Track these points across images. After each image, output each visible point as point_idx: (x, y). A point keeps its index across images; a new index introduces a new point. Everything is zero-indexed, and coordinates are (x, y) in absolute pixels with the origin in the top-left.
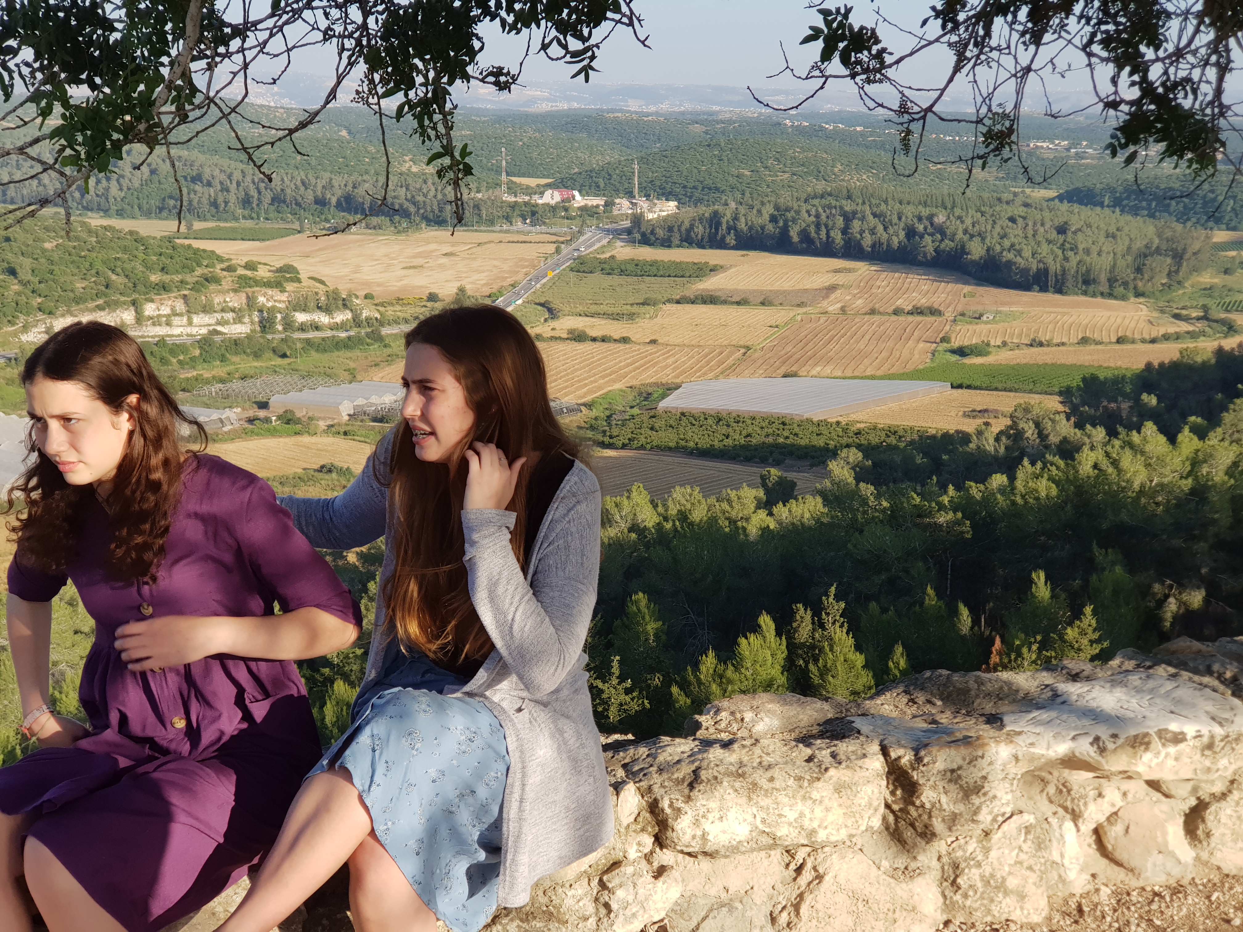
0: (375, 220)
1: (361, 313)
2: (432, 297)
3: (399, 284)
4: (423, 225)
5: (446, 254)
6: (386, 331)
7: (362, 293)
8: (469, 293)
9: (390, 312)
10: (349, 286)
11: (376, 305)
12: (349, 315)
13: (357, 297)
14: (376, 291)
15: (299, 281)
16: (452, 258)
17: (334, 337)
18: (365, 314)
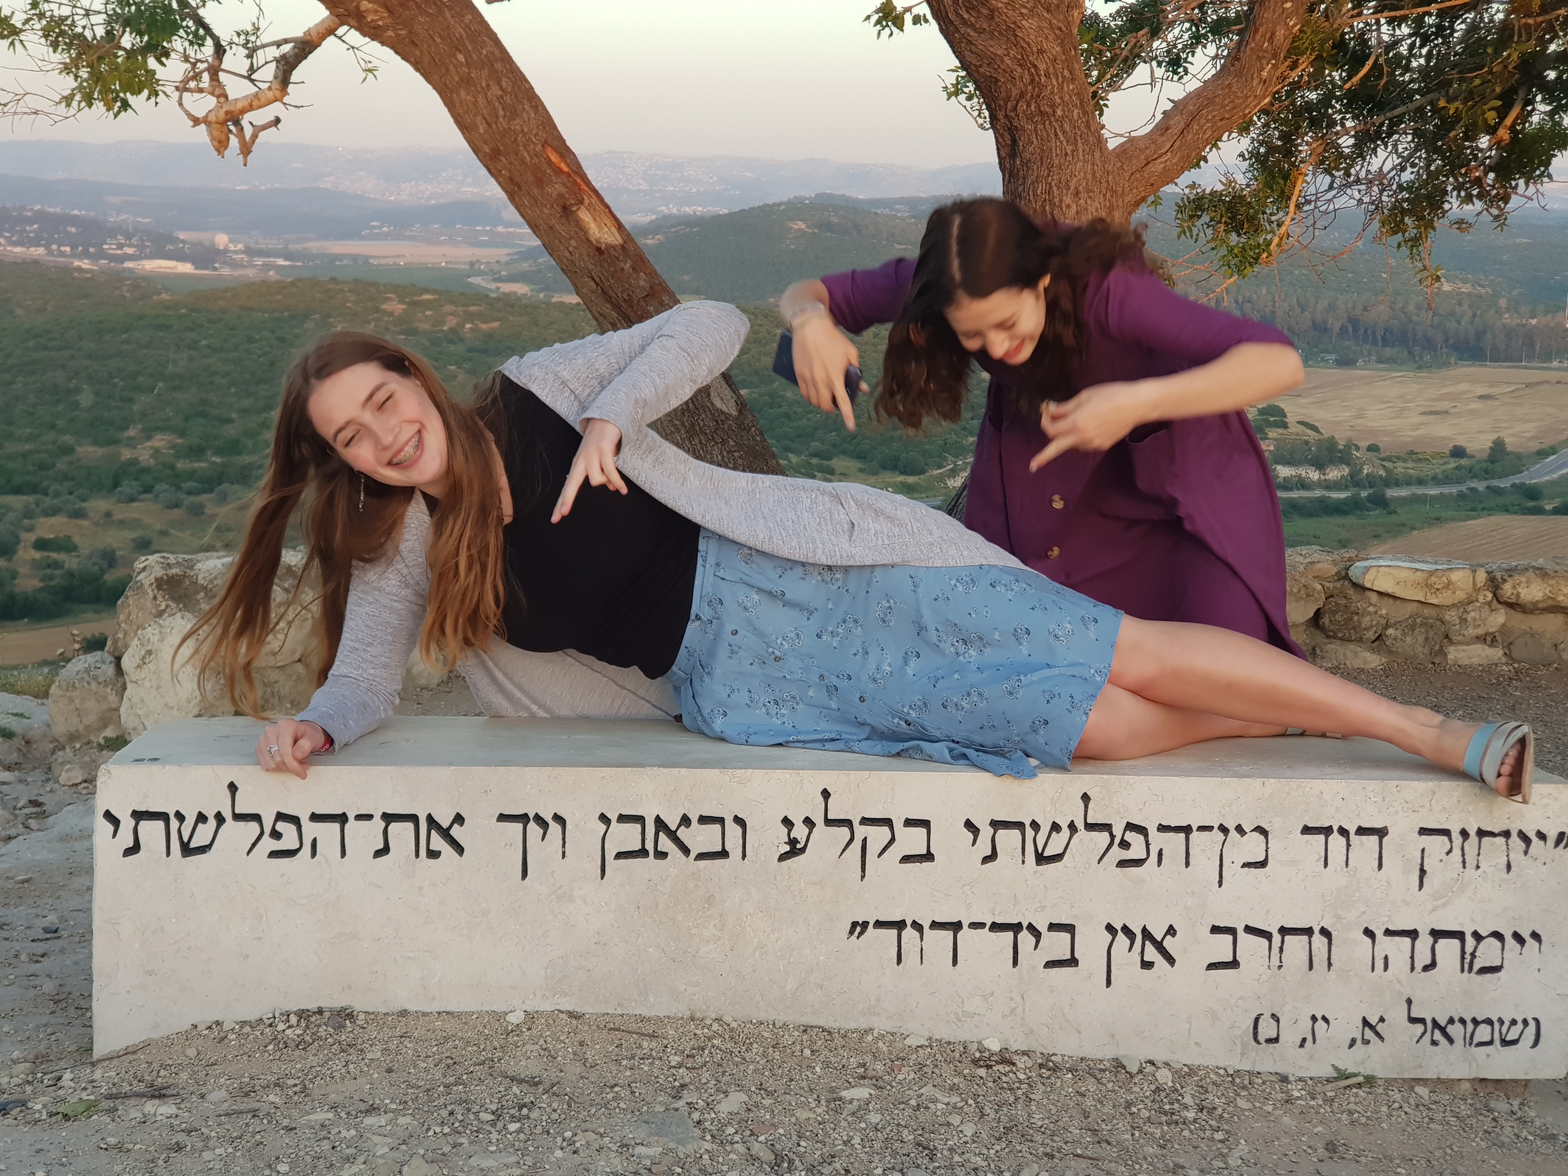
0: (1388, 352)
1: (1362, 469)
2: (1458, 452)
3: (1413, 434)
4: (1453, 360)
5: (1481, 397)
6: (1392, 493)
7: (1364, 444)
8: (1509, 448)
9: (1400, 468)
10: (1348, 434)
11: (1382, 459)
12: (1346, 471)
13: (1358, 448)
14: (1383, 441)
15: (1285, 426)
16: (1490, 402)
17: (1323, 497)
18: (1365, 471)
